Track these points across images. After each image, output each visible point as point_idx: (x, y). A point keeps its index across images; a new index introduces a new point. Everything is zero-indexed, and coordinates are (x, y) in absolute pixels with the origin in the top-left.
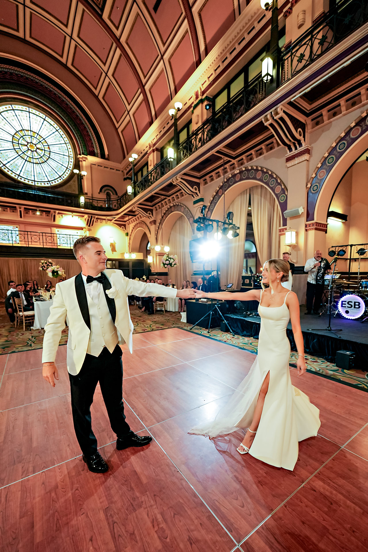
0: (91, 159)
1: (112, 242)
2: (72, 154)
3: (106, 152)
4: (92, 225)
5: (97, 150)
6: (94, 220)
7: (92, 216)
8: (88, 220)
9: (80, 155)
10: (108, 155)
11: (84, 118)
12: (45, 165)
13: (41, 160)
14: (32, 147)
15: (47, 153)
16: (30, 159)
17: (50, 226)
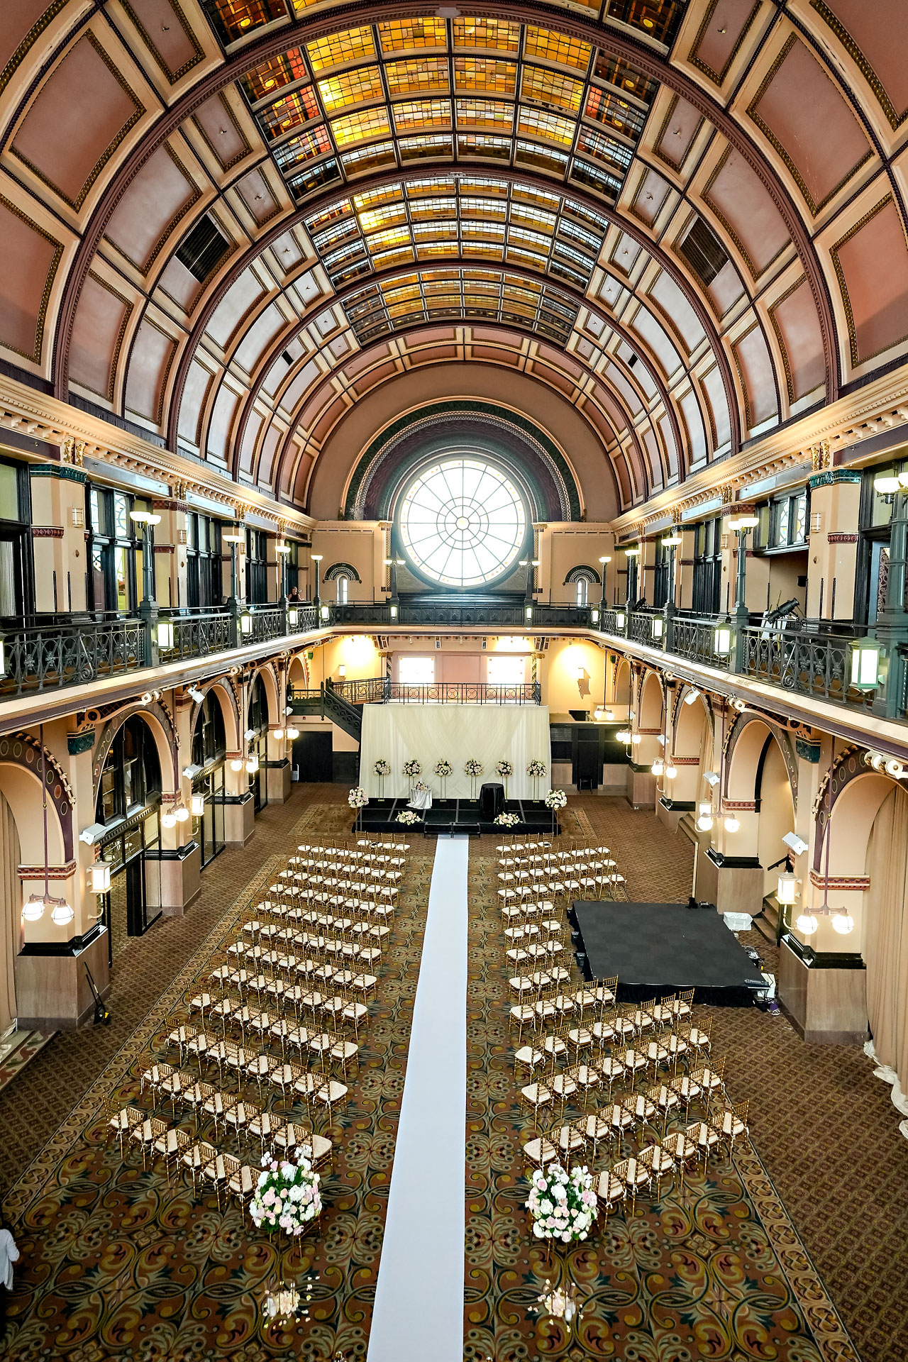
0: (553, 526)
1: (583, 677)
2: (522, 519)
3: (582, 507)
4: (546, 648)
5: (567, 507)
6: (547, 643)
7: (545, 638)
8: (539, 642)
9: (535, 521)
10: (585, 510)
11: (546, 453)
12: (479, 549)
13: (475, 542)
14: (463, 524)
15: (484, 528)
16: (458, 545)
17: (479, 654)
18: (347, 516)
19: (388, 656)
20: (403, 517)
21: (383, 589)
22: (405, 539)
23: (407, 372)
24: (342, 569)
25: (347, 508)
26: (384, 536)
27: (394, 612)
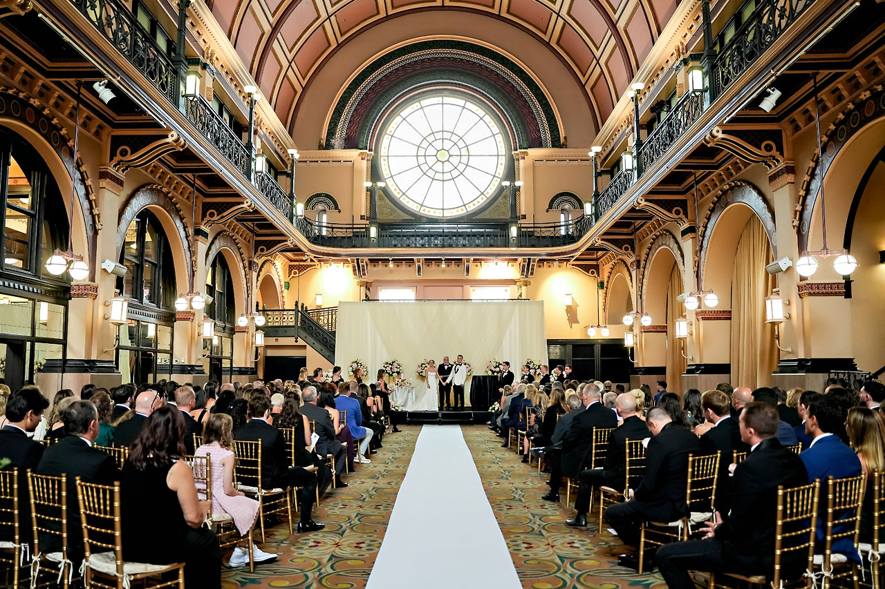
0: (534, 153)
1: (570, 303)
2: (503, 150)
3: (562, 134)
4: (532, 274)
5: (546, 135)
6: (533, 265)
7: (530, 259)
8: (524, 266)
9: (516, 150)
10: (565, 138)
11: (524, 86)
12: (460, 180)
13: (455, 173)
14: (443, 156)
15: (464, 160)
16: (439, 176)
17: (461, 283)
18: (329, 146)
19: (368, 286)
20: (383, 151)
21: (362, 218)
22: (384, 170)
23: (388, 18)
24: (321, 199)
25: (328, 140)
26: (364, 165)
27: (373, 232)
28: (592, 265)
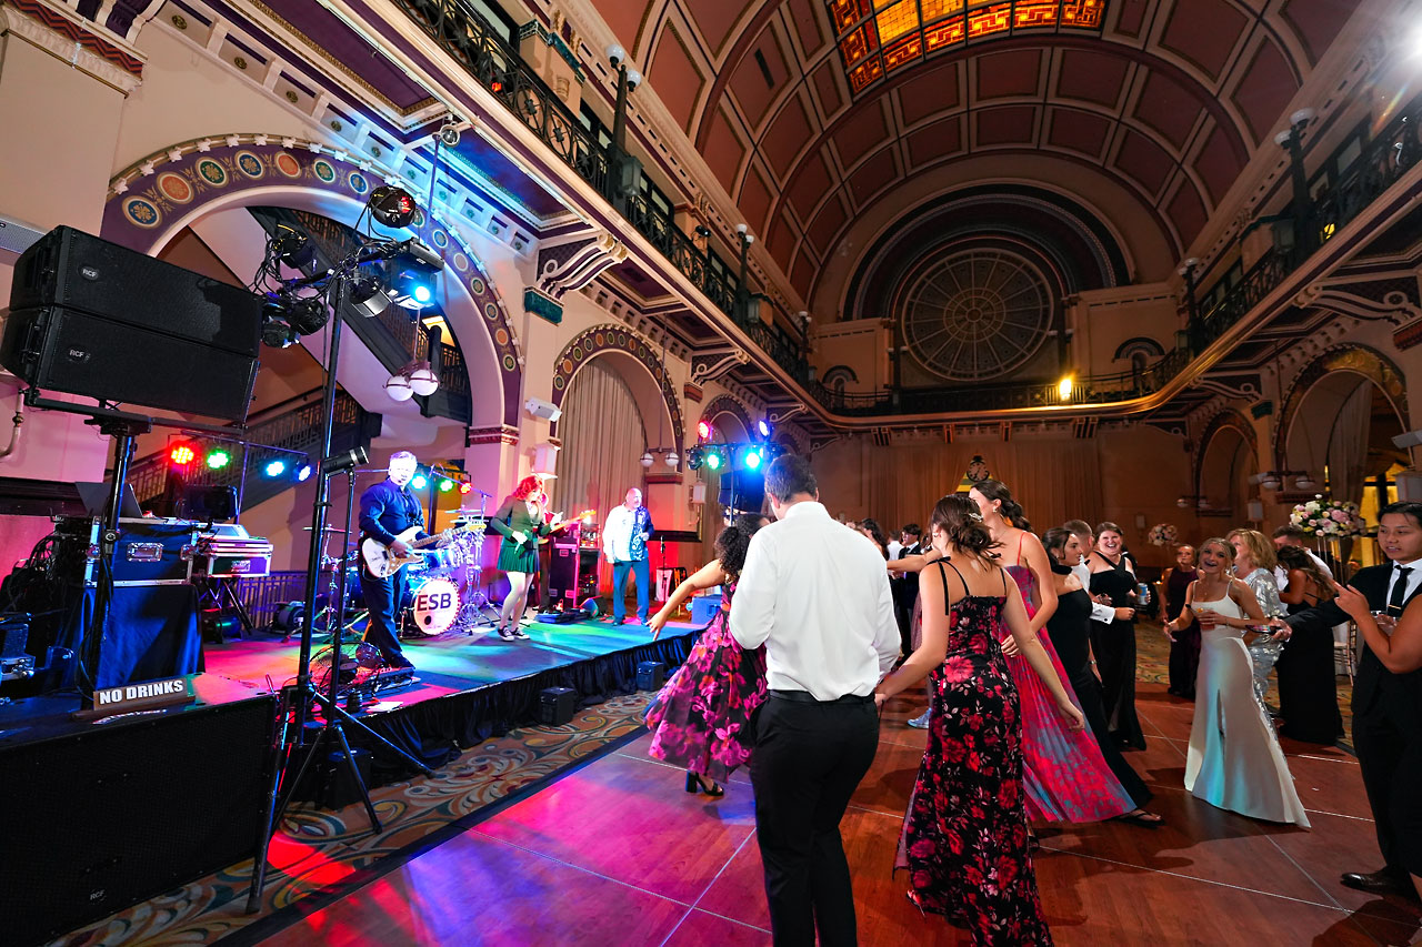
4: (1090, 436)
6: (1092, 425)
7: (1087, 418)
8: (1080, 426)
9: (1066, 295)
10: (1135, 275)
18: (848, 317)
21: (885, 386)
23: (908, 178)
24: (840, 371)
25: (846, 311)
26: (887, 334)
27: (896, 401)
28: (1176, 422)
